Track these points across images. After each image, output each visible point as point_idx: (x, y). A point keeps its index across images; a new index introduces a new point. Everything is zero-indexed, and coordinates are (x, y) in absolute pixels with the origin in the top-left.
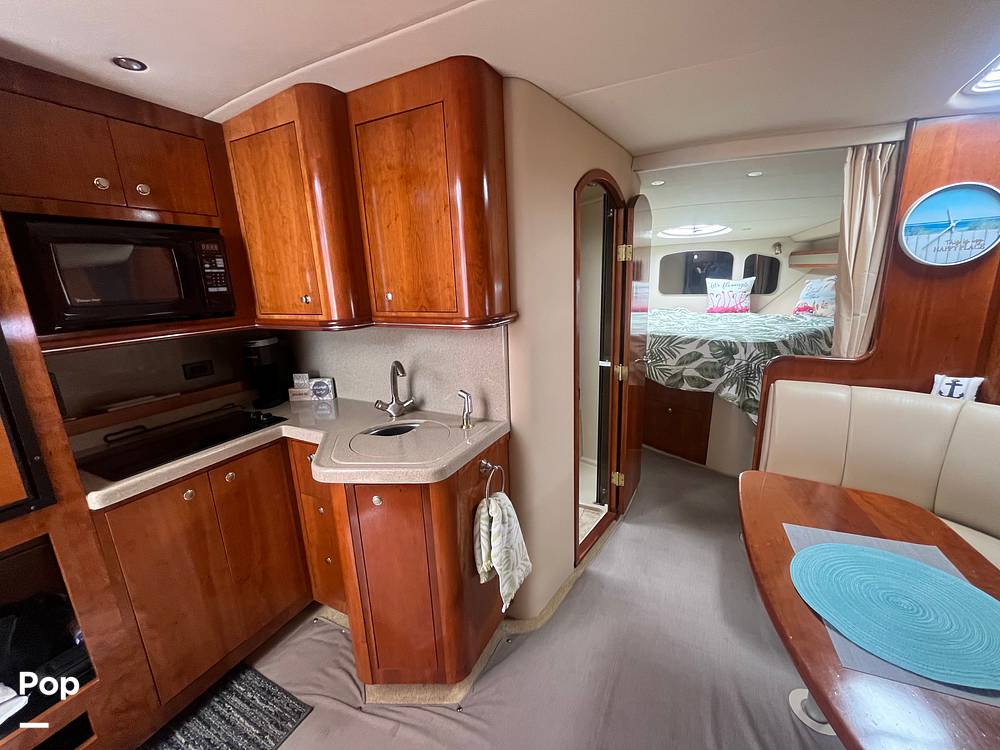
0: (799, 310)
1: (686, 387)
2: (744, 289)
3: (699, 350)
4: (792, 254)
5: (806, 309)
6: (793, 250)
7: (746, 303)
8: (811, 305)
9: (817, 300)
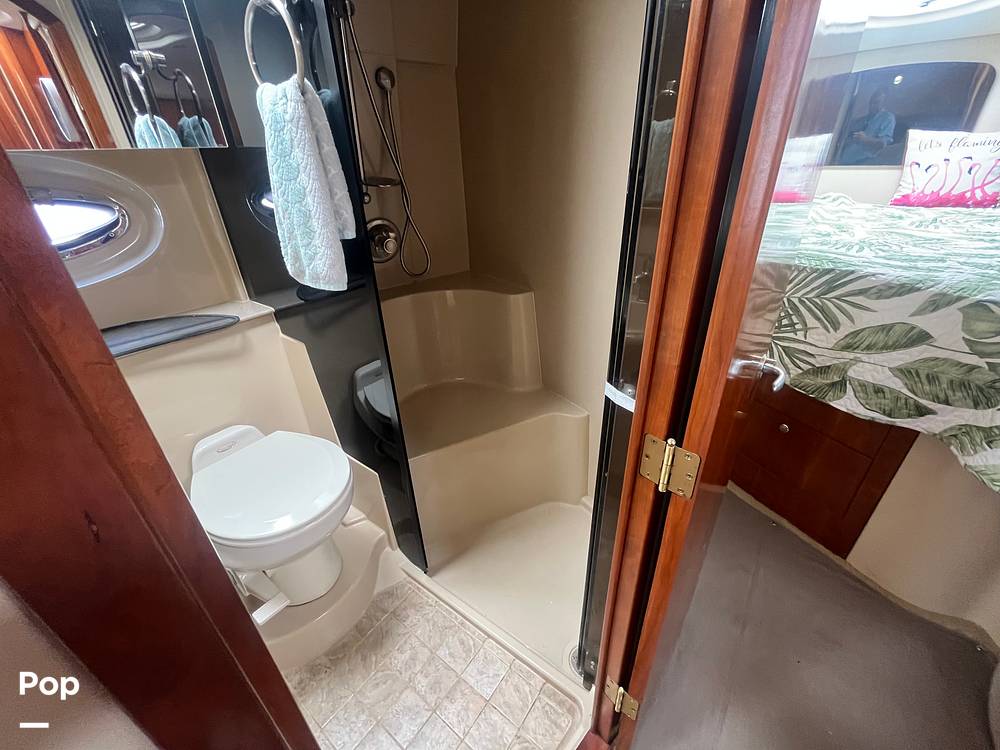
1: (847, 403)
3: (922, 323)
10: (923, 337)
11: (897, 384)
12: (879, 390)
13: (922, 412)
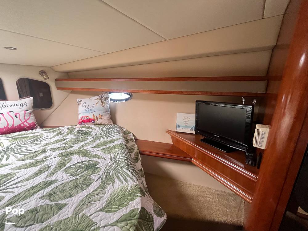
0: (84, 121)
2: (25, 108)
4: (56, 80)
5: (89, 120)
6: (56, 77)
7: (31, 120)
8: (91, 117)
9: (94, 113)
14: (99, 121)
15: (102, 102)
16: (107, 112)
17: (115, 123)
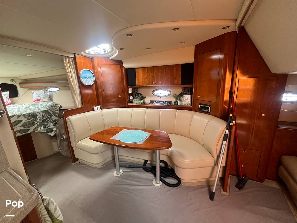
0: (36, 101)
2: (6, 96)
4: (20, 83)
7: (9, 101)
8: (39, 99)
9: (41, 97)
10: (21, 121)
11: (22, 128)
12: (21, 130)
13: (29, 130)
14: (43, 100)
15: (45, 92)
16: (47, 96)
17: (52, 101)
